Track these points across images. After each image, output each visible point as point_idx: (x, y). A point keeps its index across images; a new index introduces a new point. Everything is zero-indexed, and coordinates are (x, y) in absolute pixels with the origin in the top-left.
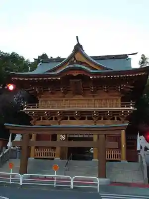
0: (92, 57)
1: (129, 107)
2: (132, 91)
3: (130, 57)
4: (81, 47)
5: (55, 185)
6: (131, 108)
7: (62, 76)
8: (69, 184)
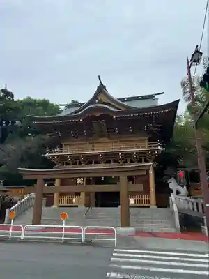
0: (120, 99)
1: (157, 146)
2: (159, 130)
3: (156, 97)
4: (104, 87)
5: (63, 238)
6: (159, 147)
7: (83, 118)
8: (80, 236)
